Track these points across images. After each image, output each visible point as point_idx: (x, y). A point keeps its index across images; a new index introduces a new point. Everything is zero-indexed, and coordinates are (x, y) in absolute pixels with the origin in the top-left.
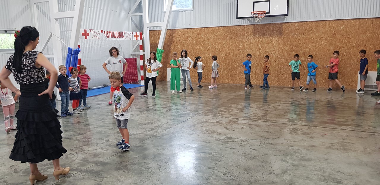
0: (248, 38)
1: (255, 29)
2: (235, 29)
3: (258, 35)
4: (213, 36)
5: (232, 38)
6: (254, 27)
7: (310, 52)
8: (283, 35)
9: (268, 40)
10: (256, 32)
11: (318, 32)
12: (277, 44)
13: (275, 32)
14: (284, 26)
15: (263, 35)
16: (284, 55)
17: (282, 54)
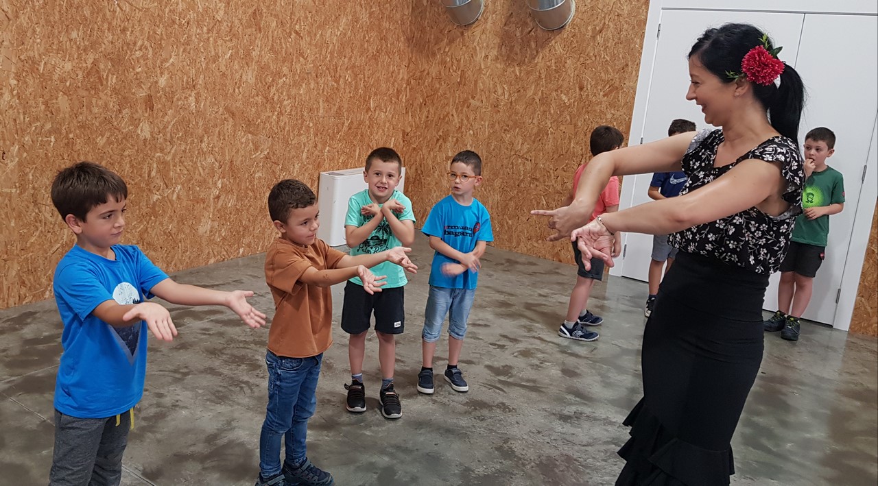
16: (51, 111)
17: (43, 107)
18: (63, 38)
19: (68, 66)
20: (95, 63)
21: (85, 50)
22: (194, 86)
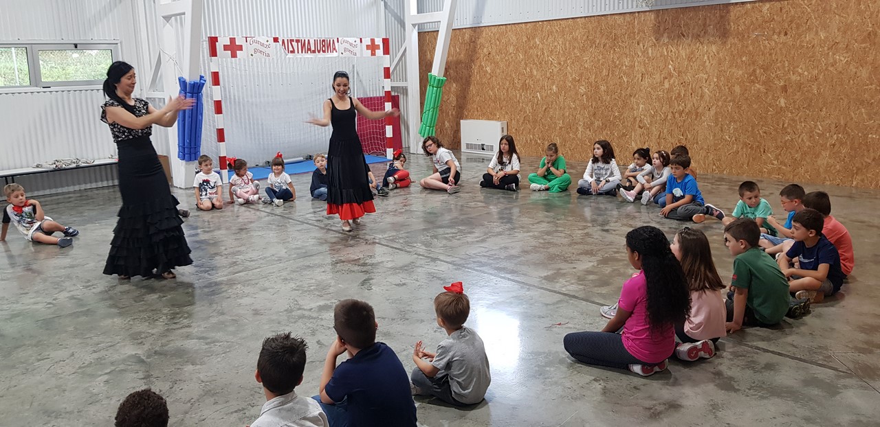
0: (641, 45)
1: (659, 23)
2: (611, 23)
3: (668, 37)
4: (560, 43)
5: (604, 46)
6: (658, 16)
7: (803, 84)
8: (731, 38)
9: (692, 53)
10: (662, 29)
11: (825, 27)
12: (714, 62)
13: (710, 29)
14: (734, 12)
15: (679, 37)
16: (731, 92)
17: (727, 90)
18: (739, 61)
19: (740, 72)
20: (754, 71)
21: (749, 65)
22: (816, 80)
